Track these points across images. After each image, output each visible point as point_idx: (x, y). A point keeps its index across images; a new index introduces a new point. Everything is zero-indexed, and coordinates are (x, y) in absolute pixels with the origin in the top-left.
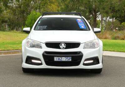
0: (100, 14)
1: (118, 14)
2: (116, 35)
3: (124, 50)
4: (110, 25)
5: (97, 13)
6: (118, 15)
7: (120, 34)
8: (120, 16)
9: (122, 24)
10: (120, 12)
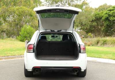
9: (89, 34)
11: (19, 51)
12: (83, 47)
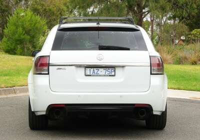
0: (149, 12)
1: (184, 11)
2: (181, 54)
3: (198, 87)
4: (168, 32)
5: (144, 9)
6: (185, 14)
7: (189, 51)
8: (189, 16)
9: (194, 32)
10: (189, 7)
11: (7, 78)
12: (158, 62)
